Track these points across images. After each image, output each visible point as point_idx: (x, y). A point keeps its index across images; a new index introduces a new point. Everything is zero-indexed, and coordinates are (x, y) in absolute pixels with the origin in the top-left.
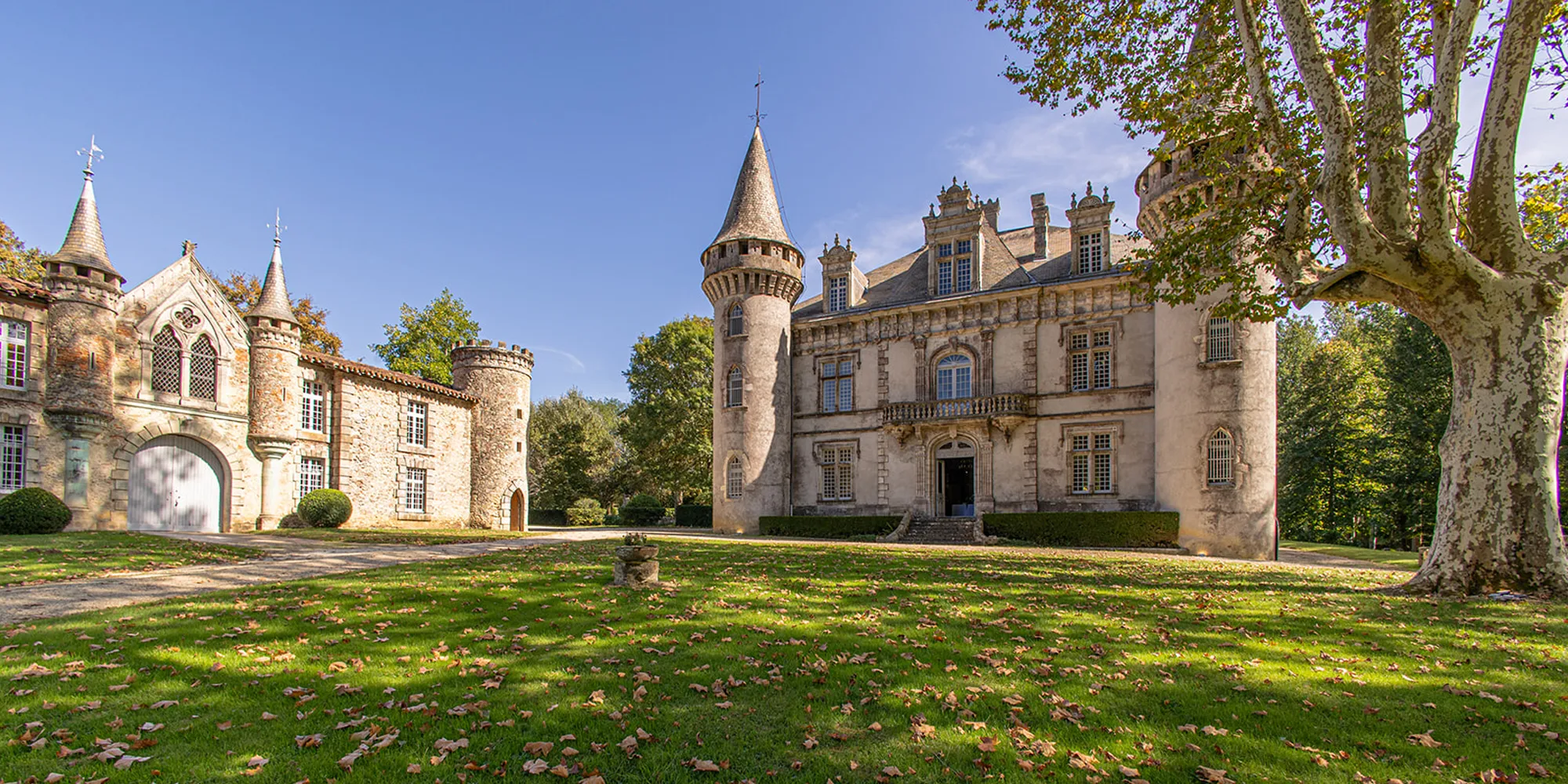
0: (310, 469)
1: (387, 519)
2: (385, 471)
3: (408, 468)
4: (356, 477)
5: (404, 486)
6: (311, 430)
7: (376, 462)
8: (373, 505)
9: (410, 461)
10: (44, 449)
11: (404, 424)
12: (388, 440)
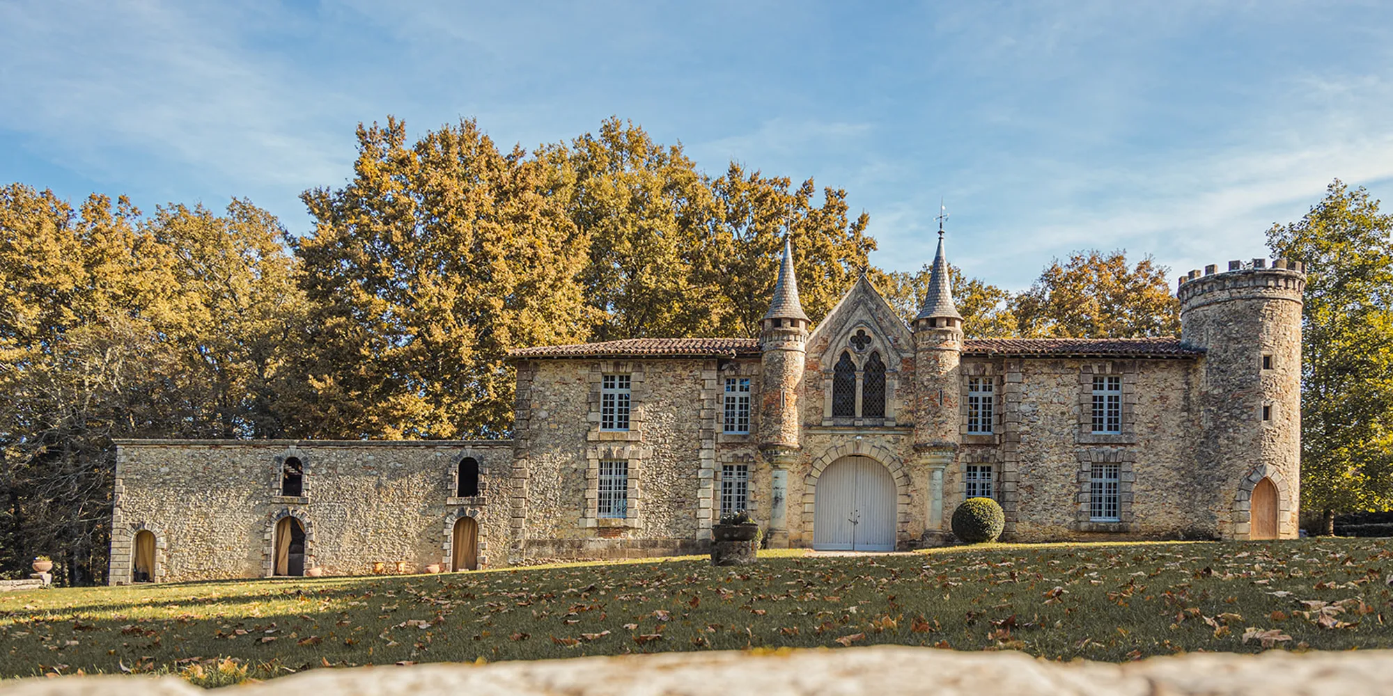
0: (978, 476)
1: (1066, 531)
2: (1063, 471)
3: (1094, 464)
4: (1026, 482)
5: (1087, 487)
6: (980, 432)
7: (1051, 460)
8: (1046, 515)
9: (1097, 455)
10: (758, 480)
11: (1088, 407)
12: (1066, 430)
